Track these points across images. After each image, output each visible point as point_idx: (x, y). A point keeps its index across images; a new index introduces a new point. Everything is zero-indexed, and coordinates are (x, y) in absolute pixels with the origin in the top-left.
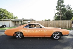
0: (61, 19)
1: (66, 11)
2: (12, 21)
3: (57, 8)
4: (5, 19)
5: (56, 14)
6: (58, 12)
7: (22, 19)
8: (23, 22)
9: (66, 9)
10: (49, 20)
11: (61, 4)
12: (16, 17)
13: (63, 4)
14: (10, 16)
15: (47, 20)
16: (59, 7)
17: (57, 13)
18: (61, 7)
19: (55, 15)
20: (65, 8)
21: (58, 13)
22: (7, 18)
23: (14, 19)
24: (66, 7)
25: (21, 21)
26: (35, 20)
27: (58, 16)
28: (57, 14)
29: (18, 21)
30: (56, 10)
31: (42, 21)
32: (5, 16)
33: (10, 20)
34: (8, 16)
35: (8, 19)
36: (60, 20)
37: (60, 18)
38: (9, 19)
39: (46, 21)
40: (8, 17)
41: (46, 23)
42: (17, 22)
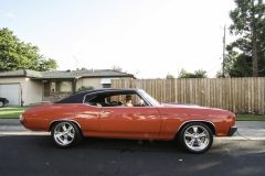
0: (255, 68)
2: (34, 80)
3: (236, 21)
5: (229, 48)
7: (78, 72)
8: (78, 86)
11: (256, 3)
12: (51, 63)
14: (26, 60)
16: (244, 15)
17: (234, 45)
18: (257, 17)
19: (227, 52)
21: (240, 41)
22: (12, 66)
23: (41, 69)
25: (73, 81)
26: (132, 76)
27: (242, 56)
28: (235, 49)
29: (59, 81)
30: (232, 28)
32: (4, 58)
33: (24, 76)
34: (16, 56)
35: (14, 72)
36: (250, 74)
37: (251, 65)
38: (21, 72)
40: (14, 64)
42: (53, 85)
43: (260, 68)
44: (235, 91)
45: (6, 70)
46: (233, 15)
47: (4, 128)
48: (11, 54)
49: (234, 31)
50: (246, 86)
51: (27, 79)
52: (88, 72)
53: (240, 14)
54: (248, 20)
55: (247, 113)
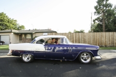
0: (104, 29)
1: (114, 14)
2: (15, 34)
3: (97, 10)
4: (2, 30)
5: (94, 21)
6: (98, 16)
7: (33, 30)
8: (34, 36)
9: (113, 11)
10: (82, 32)
11: (105, 3)
12: (22, 27)
13: (108, 2)
14: (12, 25)
15: (79, 32)
16: (100, 8)
17: (96, 19)
18: (105, 8)
19: (93, 23)
20: (112, 9)
21: (98, 18)
22: (6, 28)
23: (18, 29)
24: (113, 7)
25: (31, 34)
26: (56, 32)
27: (99, 24)
28: (96, 21)
29: (26, 34)
30: (95, 13)
31: (70, 33)
32: (3, 25)
33: (11, 32)
34: (8, 24)
35: (7, 31)
36: (102, 31)
37: (102, 28)
38: (10, 30)
39: (77, 34)
41: (76, 37)
42: (23, 36)
43: (106, 29)
44: (98, 38)
45: (4, 30)
46: (96, 8)
47: (2, 54)
48: (5, 23)
49: (96, 14)
50: (102, 36)
51: (12, 33)
52: (38, 30)
53: (98, 7)
54: (101, 10)
55: (102, 46)
